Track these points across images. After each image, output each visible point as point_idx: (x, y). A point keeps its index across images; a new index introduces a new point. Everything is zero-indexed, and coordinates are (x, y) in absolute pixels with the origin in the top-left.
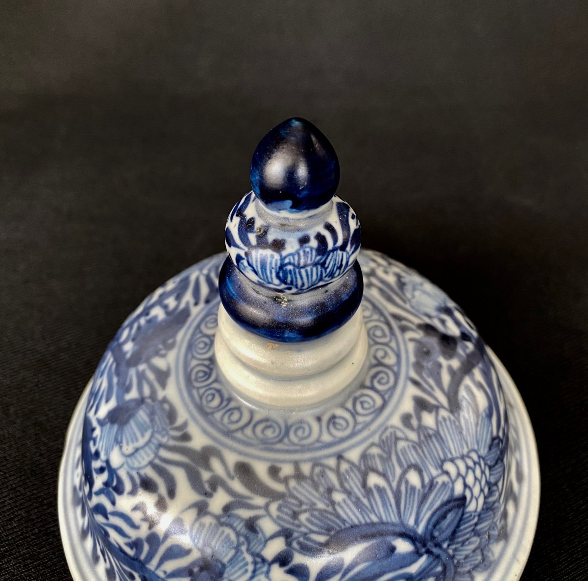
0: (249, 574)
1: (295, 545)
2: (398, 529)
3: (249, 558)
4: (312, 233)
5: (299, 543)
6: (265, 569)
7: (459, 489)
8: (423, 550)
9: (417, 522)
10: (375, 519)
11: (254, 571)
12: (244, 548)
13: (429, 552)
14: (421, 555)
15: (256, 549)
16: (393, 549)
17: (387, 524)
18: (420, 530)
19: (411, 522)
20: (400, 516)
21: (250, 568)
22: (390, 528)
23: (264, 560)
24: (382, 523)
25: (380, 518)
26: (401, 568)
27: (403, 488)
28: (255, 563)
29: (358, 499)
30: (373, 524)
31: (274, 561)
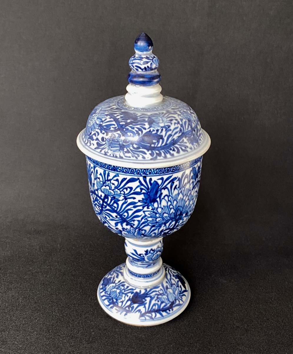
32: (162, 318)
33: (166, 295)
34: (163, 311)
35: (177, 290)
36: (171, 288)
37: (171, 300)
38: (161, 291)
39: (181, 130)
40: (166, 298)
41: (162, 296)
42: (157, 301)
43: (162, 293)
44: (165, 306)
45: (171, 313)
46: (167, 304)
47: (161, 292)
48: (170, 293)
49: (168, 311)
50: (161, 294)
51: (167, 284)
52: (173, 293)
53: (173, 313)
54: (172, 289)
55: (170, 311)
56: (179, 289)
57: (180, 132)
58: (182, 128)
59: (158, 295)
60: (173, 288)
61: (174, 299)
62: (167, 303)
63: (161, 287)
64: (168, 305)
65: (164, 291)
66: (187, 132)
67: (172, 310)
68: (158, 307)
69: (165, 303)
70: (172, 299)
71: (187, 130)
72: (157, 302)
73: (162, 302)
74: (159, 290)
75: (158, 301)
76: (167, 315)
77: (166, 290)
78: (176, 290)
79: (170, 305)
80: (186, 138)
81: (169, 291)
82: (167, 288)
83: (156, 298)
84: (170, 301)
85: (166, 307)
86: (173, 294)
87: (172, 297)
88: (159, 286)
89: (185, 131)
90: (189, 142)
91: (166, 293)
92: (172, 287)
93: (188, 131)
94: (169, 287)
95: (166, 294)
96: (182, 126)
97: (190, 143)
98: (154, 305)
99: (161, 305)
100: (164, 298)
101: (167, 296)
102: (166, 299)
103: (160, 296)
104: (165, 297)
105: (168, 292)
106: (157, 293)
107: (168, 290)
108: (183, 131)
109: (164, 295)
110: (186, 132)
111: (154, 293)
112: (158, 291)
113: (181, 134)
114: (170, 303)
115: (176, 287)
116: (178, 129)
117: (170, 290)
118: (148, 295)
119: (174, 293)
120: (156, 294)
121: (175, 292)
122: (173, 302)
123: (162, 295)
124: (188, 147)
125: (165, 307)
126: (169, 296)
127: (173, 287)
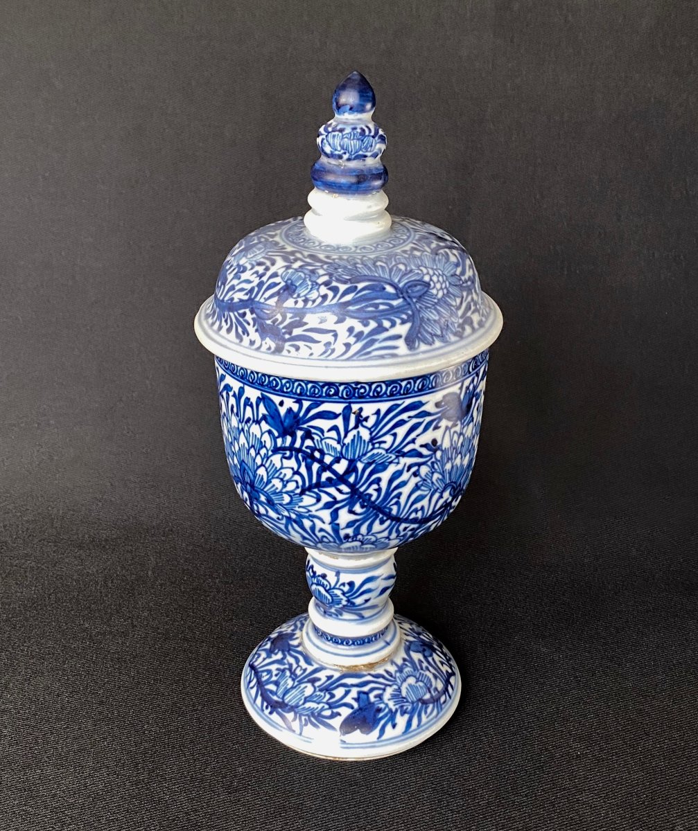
0: (309, 290)
1: (334, 278)
2: (388, 281)
3: (310, 283)
4: (359, 127)
5: (336, 278)
6: (317, 287)
7: (427, 278)
8: (401, 296)
9: (399, 281)
10: (376, 275)
11: (311, 289)
12: (307, 279)
13: (403, 297)
14: (399, 298)
15: (314, 279)
16: (384, 289)
17: (383, 278)
18: (401, 285)
19: (396, 281)
20: (390, 276)
21: (310, 287)
22: (385, 280)
23: (317, 284)
24: (380, 277)
25: (380, 275)
26: (387, 299)
27: (395, 268)
28: (312, 285)
29: (370, 268)
30: (375, 276)
31: (322, 284)
32: (252, 702)
33: (294, 683)
34: (262, 695)
35: (320, 706)
36: (317, 689)
37: (287, 699)
38: (302, 672)
39: (251, 290)
40: (289, 687)
41: (290, 677)
42: (277, 672)
43: (296, 675)
44: (271, 692)
45: (264, 714)
46: (275, 693)
47: (298, 672)
48: (302, 691)
49: (265, 704)
50: (293, 673)
51: (324, 679)
52: (305, 698)
53: (266, 718)
54: (315, 691)
55: (267, 708)
56: (322, 709)
57: (247, 294)
58: (256, 289)
59: (290, 669)
60: (318, 693)
61: (293, 703)
62: (278, 694)
63: (310, 669)
64: (275, 698)
65: (301, 677)
66: (261, 303)
67: (271, 713)
68: (266, 681)
69: (277, 689)
70: (290, 701)
71: (262, 300)
72: (275, 672)
73: (277, 683)
74: (301, 667)
75: (276, 675)
76: (258, 707)
77: (306, 680)
78: (318, 703)
79: (277, 702)
80: (252, 313)
81: (306, 687)
82: (313, 681)
83: (282, 667)
84: (285, 698)
85: (271, 695)
86: (303, 698)
87: (294, 698)
88: (313, 663)
89: (257, 299)
90: (256, 327)
91: (298, 681)
92: (321, 690)
93: (263, 303)
94: (317, 684)
95: (296, 683)
96: (261, 284)
97: (257, 331)
98: (269, 672)
99: (271, 682)
100: (286, 682)
101: (293, 688)
102: (286, 688)
103: (288, 673)
104: (290, 683)
105: (303, 686)
106: (295, 666)
107: (309, 685)
108: (253, 296)
109: (293, 680)
110: (259, 302)
111: (292, 660)
112: (298, 666)
113: (246, 298)
114: (280, 700)
115: (325, 700)
116: (248, 287)
117: (309, 690)
118: (286, 653)
119: (306, 700)
120: (291, 665)
121: (309, 701)
122: (287, 705)
123: (293, 676)
124: (248, 335)
125: (269, 693)
126: (294, 691)
127: (322, 694)
